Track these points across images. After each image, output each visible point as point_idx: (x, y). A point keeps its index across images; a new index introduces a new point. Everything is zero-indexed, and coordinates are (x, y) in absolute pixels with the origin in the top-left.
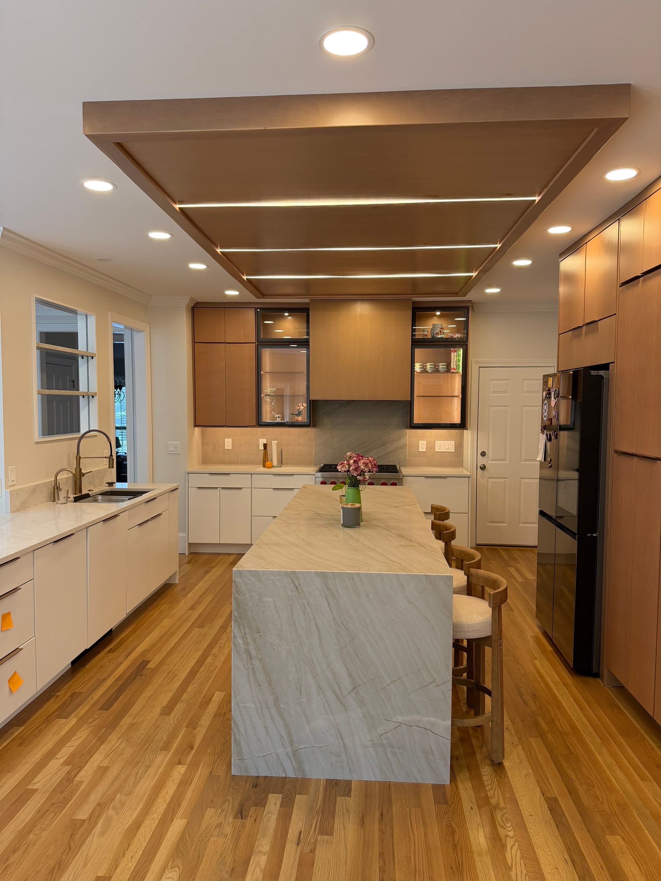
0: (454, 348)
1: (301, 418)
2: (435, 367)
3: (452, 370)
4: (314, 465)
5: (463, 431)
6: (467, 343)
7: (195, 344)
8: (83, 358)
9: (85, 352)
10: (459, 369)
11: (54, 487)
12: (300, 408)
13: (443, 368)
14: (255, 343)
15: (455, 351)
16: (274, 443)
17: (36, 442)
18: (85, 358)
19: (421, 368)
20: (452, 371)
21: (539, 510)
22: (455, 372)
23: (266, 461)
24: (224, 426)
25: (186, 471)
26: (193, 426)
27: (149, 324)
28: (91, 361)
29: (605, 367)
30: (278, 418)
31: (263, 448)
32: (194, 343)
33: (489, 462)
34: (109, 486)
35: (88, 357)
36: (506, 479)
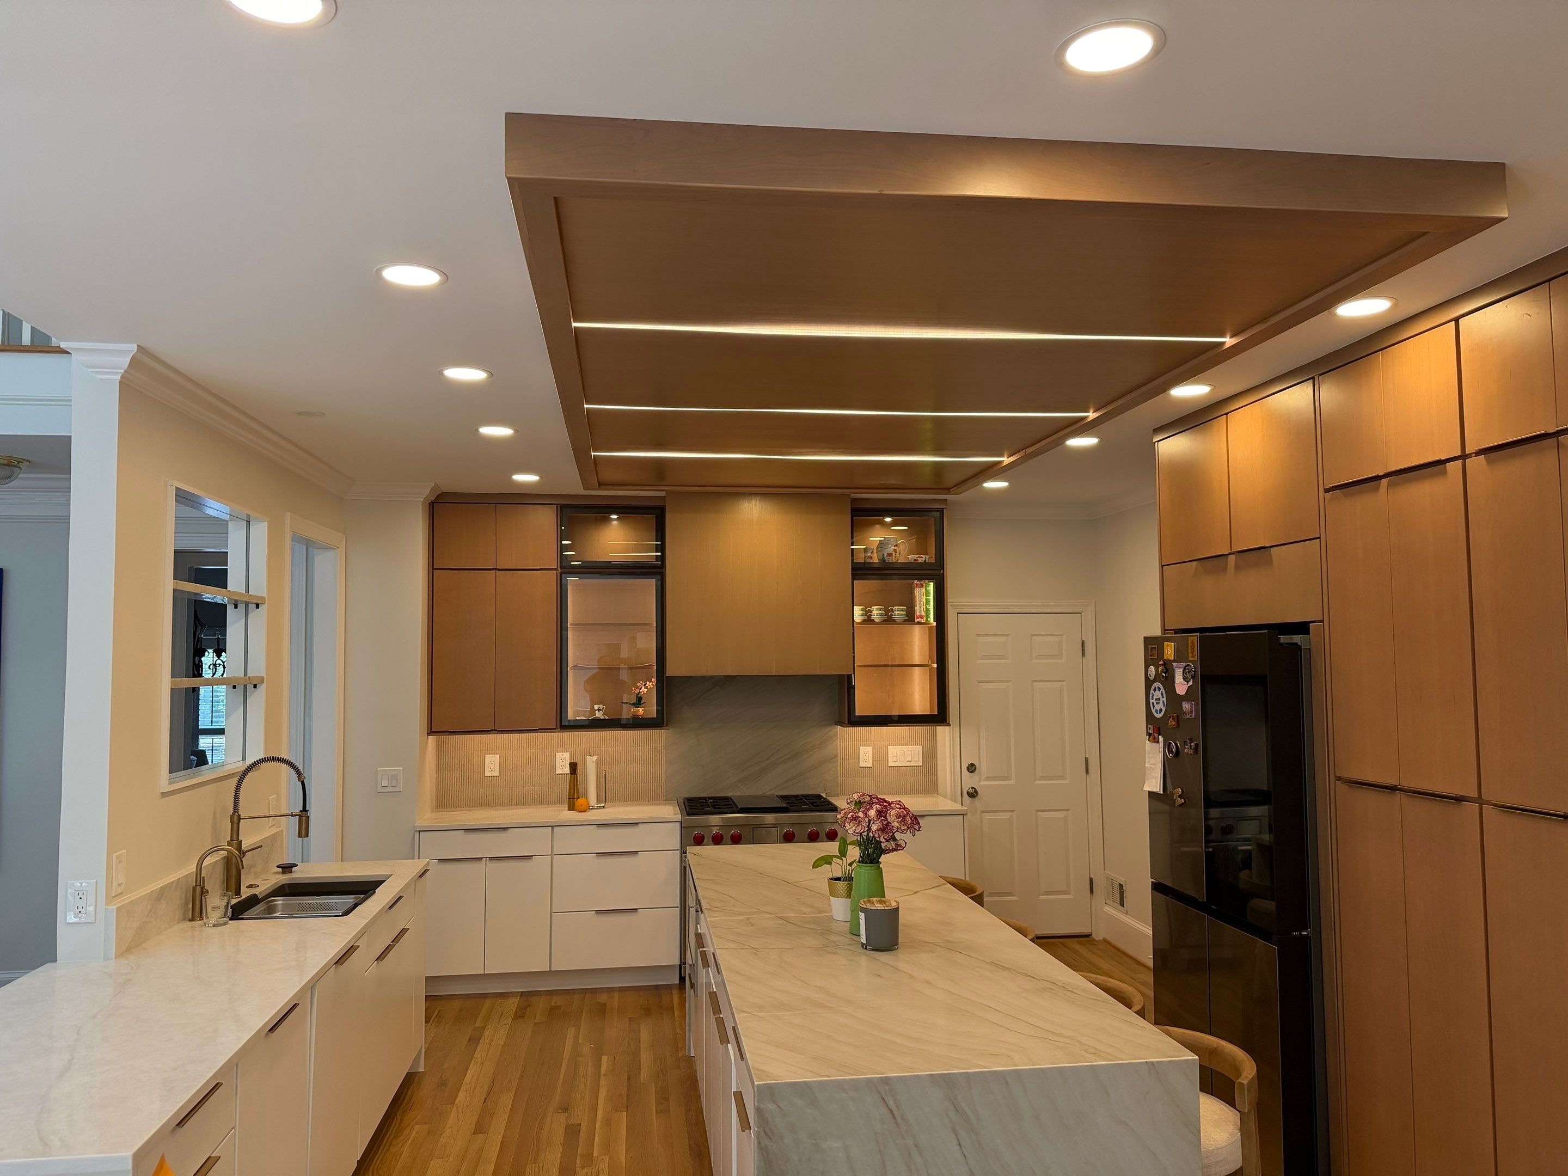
0: (919, 580)
1: (643, 710)
2: (886, 614)
3: (918, 618)
4: (665, 800)
5: (936, 728)
6: (942, 572)
7: (434, 571)
8: (236, 607)
9: (242, 594)
10: (928, 616)
11: (193, 888)
12: (641, 691)
13: (902, 615)
14: (556, 569)
15: (922, 586)
16: (591, 761)
17: (162, 793)
18: (242, 607)
19: (862, 615)
20: (918, 620)
21: (1152, 882)
22: (922, 622)
23: (575, 797)
24: (492, 730)
25: (415, 827)
26: (426, 732)
27: (344, 534)
28: (254, 614)
29: (1302, 628)
30: (597, 712)
31: (567, 770)
32: (433, 569)
33: (982, 783)
34: (283, 872)
35: (247, 604)
36: (1012, 813)
